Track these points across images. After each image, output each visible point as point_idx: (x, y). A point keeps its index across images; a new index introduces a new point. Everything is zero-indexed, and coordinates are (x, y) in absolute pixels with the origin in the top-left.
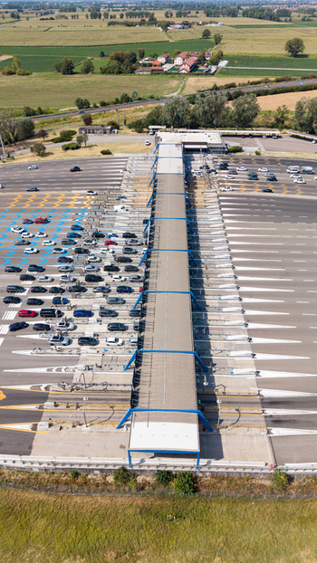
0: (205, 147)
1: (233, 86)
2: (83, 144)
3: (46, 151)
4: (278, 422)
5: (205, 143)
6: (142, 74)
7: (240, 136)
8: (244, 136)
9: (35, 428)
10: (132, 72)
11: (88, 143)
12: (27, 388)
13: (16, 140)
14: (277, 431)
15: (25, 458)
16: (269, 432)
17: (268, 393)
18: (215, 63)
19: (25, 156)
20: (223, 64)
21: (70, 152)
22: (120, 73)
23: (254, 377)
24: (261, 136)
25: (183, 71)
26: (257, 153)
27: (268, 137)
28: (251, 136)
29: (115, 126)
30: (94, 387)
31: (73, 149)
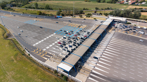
0: (120, 21)
1: (142, 9)
2: (91, 16)
3: (82, 17)
4: (92, 77)
5: (120, 20)
6: (117, 4)
7: (133, 20)
8: (135, 21)
9: (47, 59)
10: (115, 3)
11: (92, 16)
12: (51, 53)
13: (78, 14)
14: (90, 78)
15: (43, 63)
16: (88, 77)
17: (93, 71)
18: (141, 3)
19: (78, 17)
20: (143, 3)
21: (87, 18)
22: (112, 3)
23: (93, 67)
24: (140, 21)
25: (129, 4)
26: (135, 25)
27: (142, 22)
28: (137, 21)
29: (101, 14)
30: (61, 57)
31: (88, 17)
